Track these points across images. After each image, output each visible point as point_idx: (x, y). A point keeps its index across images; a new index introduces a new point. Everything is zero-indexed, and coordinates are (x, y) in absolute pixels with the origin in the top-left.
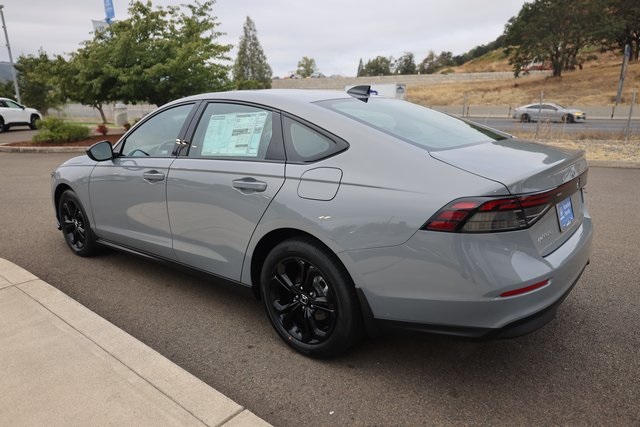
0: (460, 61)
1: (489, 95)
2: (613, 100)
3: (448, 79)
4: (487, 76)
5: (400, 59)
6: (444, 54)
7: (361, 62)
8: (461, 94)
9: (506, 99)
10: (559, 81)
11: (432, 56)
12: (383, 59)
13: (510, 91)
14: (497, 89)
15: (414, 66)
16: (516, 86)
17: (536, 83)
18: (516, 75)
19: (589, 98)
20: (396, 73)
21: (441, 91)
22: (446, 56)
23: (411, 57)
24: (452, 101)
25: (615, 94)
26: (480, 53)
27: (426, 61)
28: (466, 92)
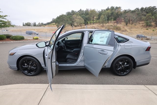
0: (45, 25)
3: (45, 28)
4: (52, 28)
5: (33, 23)
6: (42, 23)
7: (23, 23)
11: (39, 23)
12: (29, 23)
15: (36, 25)
20: (32, 26)
21: (45, 30)
22: (42, 24)
23: (35, 23)
26: (48, 24)
27: (38, 24)
28: (50, 30)
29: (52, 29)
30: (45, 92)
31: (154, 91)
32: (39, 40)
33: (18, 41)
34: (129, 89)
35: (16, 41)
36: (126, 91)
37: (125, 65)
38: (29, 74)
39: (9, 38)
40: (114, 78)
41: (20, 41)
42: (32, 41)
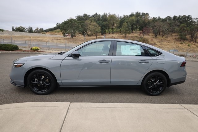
0: (46, 31)
1: (58, 41)
3: (46, 35)
4: (56, 36)
5: (28, 28)
6: (41, 29)
8: (51, 40)
9: (63, 42)
10: (73, 39)
11: (38, 29)
12: (22, 27)
13: (63, 40)
14: (60, 39)
15: (33, 31)
16: (64, 39)
17: (68, 39)
18: (64, 37)
20: (26, 32)
21: (46, 38)
23: (31, 28)
24: (49, 41)
26: (50, 30)
27: (36, 30)
28: (52, 39)
29: (56, 38)
30: (68, 110)
32: (40, 51)
33: (10, 52)
34: (163, 107)
35: (7, 52)
37: (157, 82)
38: (40, 92)
41: (13, 52)
42: (30, 52)
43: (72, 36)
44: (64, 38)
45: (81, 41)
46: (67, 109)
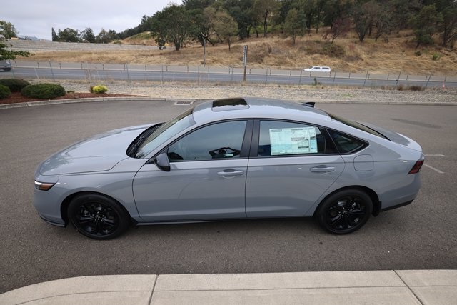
0: (122, 36)
1: (149, 58)
2: (203, 63)
3: (122, 47)
4: (143, 48)
5: (84, 31)
6: (110, 31)
7: (53, 30)
8: (134, 57)
9: (158, 61)
10: (179, 53)
11: (103, 32)
12: (72, 31)
13: (158, 57)
14: (152, 55)
15: (94, 37)
16: (161, 54)
17: (170, 53)
18: (160, 48)
19: (193, 62)
20: (81, 41)
21: (123, 55)
22: (112, 32)
23: (91, 31)
24: (130, 61)
25: (202, 60)
26: (130, 34)
27: (100, 34)
28: (136, 56)
29: (143, 53)
31: (416, 288)
32: (109, 95)
33: (49, 102)
35: (43, 103)
36: (350, 291)
37: (351, 208)
38: (98, 235)
39: (20, 91)
40: (321, 243)
41: (55, 102)
42: (88, 99)
43: (178, 47)
44: (161, 51)
45: (195, 56)
46: (148, 299)
